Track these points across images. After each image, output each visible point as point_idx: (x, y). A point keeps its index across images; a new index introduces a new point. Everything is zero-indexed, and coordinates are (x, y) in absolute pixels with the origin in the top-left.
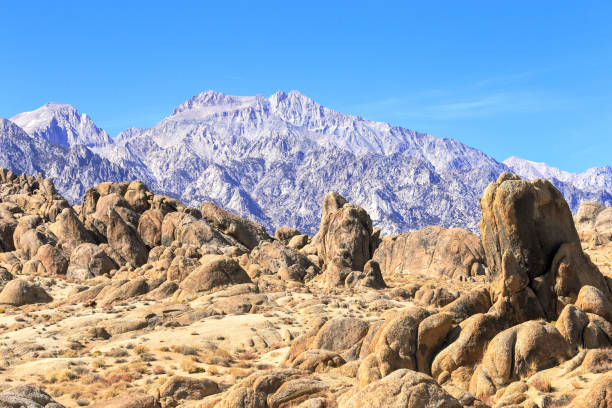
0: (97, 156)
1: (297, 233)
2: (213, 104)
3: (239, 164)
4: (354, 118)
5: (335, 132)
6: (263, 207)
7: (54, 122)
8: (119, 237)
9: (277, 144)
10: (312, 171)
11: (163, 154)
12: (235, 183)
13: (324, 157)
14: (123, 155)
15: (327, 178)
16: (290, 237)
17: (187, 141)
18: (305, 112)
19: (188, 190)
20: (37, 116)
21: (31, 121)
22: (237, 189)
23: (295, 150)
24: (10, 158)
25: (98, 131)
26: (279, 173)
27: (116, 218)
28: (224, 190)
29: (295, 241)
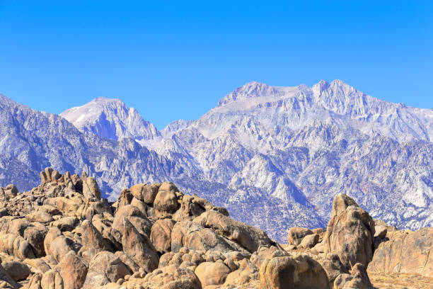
0: (145, 148)
1: (309, 233)
2: (257, 95)
3: (283, 154)
4: (398, 105)
5: (379, 120)
6: (307, 195)
7: (103, 116)
8: (133, 245)
9: (321, 133)
10: (356, 158)
11: (208, 145)
12: (280, 172)
13: (368, 144)
14: (170, 147)
15: (371, 166)
16: (303, 236)
17: (232, 132)
18: (347, 100)
19: (234, 180)
20: (87, 111)
21: (81, 116)
22: (281, 179)
23: (339, 138)
24: (60, 152)
25: (146, 124)
26: (323, 161)
27: (130, 227)
28: (270, 179)
29: (307, 240)
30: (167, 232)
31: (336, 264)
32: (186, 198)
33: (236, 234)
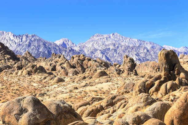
0: (73, 49)
1: (118, 64)
2: (98, 37)
3: (104, 50)
4: (129, 38)
5: (125, 42)
6: (110, 59)
7: (64, 42)
8: (79, 67)
9: (113, 45)
10: (121, 50)
11: (87, 48)
12: (104, 54)
13: (123, 47)
14: (79, 49)
15: (124, 52)
16: (116, 65)
17: (93, 45)
18: (118, 37)
19: (93, 56)
20: (60, 41)
21: (59, 42)
22: (104, 55)
23: (117, 46)
24: (54, 50)
25: (73, 44)
26: (113, 51)
27: (78, 63)
28: (101, 55)
29: (117, 66)
30: (87, 63)
31: (129, 70)
32: (87, 58)
33: (104, 64)
